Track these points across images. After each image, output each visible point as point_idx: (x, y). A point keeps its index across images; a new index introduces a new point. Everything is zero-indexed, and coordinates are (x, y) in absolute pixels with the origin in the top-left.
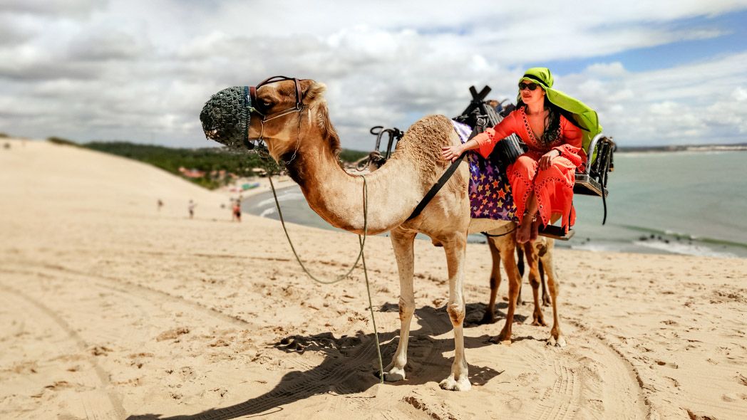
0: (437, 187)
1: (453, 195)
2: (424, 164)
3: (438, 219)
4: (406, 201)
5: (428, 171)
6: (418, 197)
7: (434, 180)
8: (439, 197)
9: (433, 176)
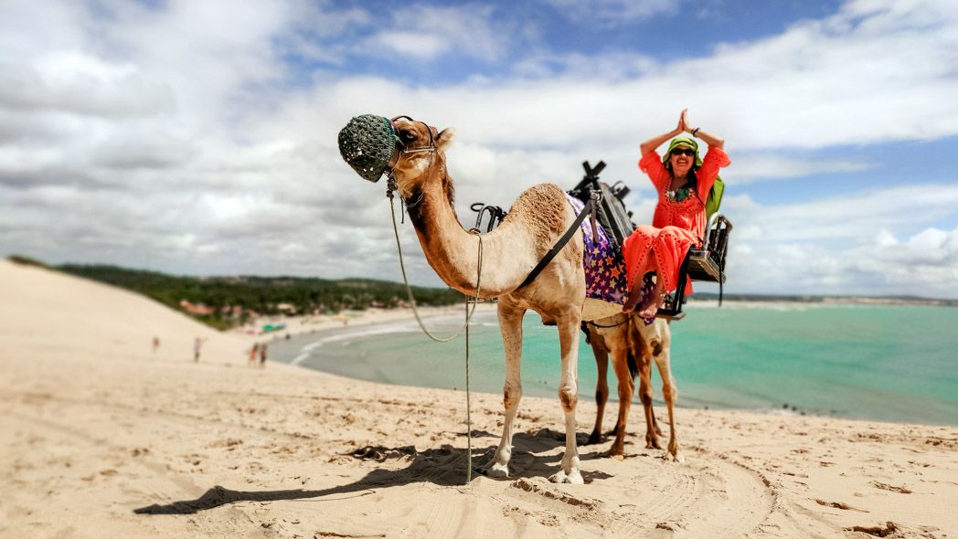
0: (552, 254)
1: (568, 263)
2: (538, 229)
3: (553, 288)
4: (521, 265)
5: (542, 237)
6: (532, 263)
7: (550, 246)
8: (554, 263)
9: (547, 242)
